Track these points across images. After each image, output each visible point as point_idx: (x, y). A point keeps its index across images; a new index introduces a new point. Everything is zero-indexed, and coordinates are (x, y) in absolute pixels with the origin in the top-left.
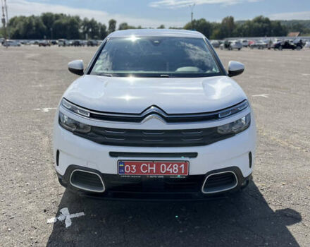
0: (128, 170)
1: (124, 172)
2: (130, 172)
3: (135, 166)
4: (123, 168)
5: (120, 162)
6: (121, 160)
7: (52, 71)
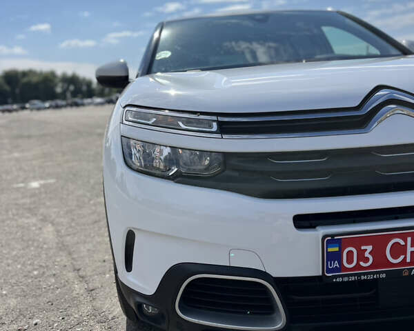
0: (350, 261)
1: (342, 268)
2: (358, 267)
3: (369, 248)
4: (337, 256)
5: (330, 240)
6: (333, 236)
7: (29, 137)
